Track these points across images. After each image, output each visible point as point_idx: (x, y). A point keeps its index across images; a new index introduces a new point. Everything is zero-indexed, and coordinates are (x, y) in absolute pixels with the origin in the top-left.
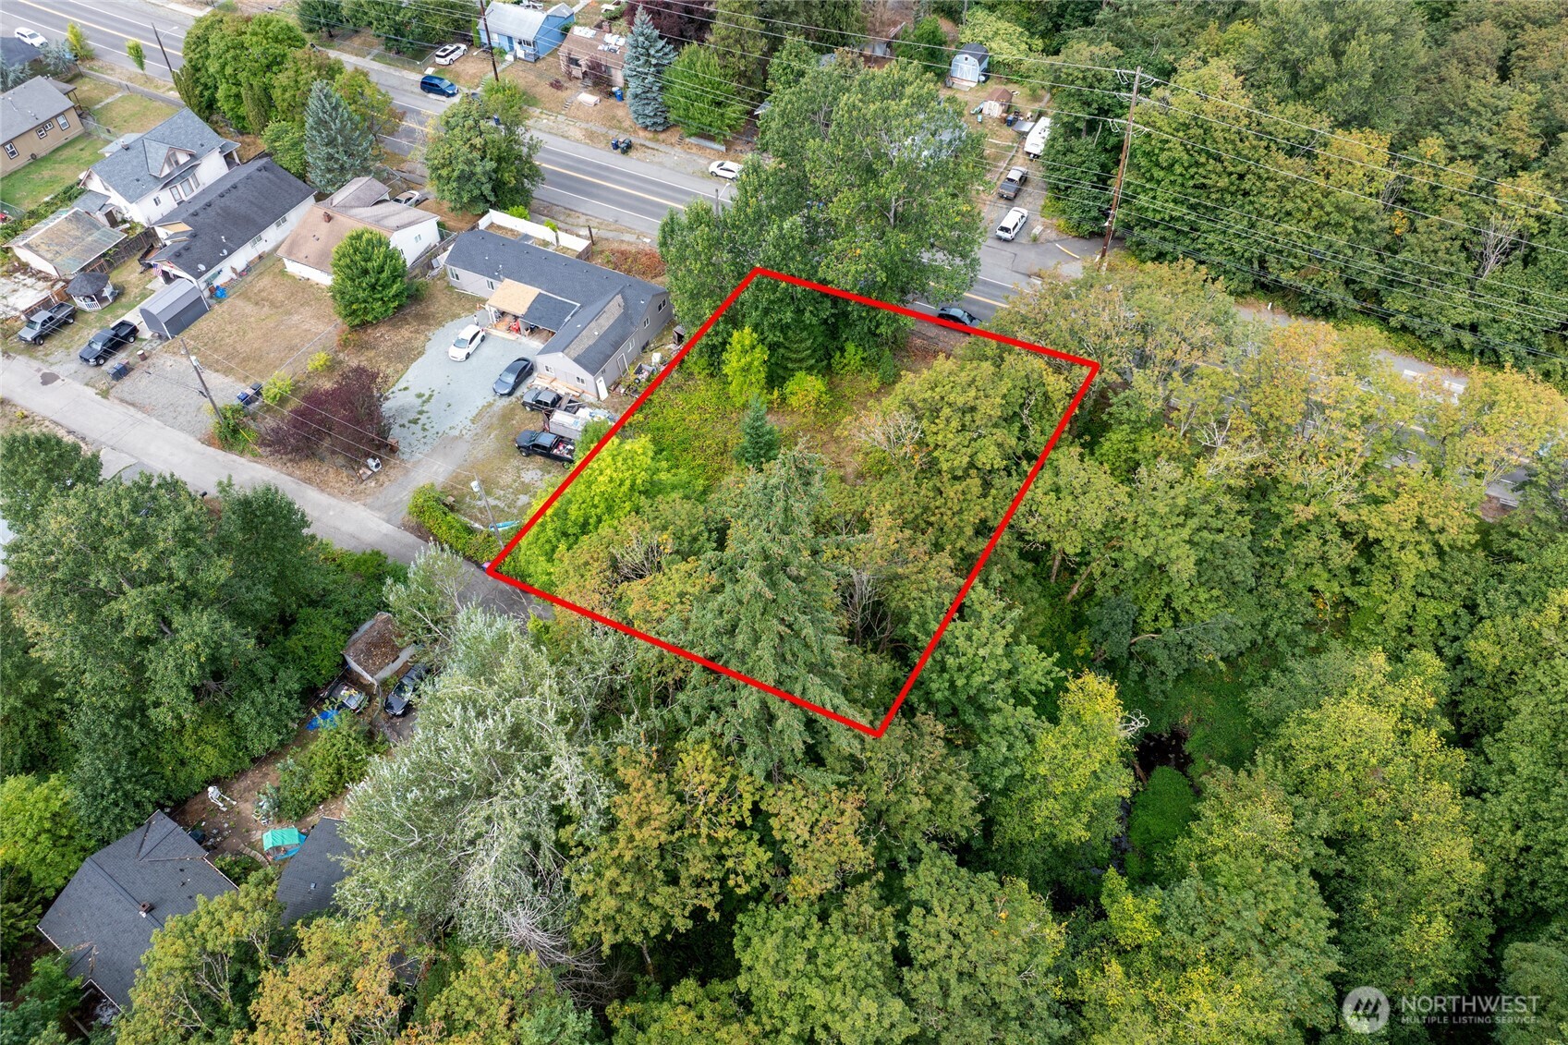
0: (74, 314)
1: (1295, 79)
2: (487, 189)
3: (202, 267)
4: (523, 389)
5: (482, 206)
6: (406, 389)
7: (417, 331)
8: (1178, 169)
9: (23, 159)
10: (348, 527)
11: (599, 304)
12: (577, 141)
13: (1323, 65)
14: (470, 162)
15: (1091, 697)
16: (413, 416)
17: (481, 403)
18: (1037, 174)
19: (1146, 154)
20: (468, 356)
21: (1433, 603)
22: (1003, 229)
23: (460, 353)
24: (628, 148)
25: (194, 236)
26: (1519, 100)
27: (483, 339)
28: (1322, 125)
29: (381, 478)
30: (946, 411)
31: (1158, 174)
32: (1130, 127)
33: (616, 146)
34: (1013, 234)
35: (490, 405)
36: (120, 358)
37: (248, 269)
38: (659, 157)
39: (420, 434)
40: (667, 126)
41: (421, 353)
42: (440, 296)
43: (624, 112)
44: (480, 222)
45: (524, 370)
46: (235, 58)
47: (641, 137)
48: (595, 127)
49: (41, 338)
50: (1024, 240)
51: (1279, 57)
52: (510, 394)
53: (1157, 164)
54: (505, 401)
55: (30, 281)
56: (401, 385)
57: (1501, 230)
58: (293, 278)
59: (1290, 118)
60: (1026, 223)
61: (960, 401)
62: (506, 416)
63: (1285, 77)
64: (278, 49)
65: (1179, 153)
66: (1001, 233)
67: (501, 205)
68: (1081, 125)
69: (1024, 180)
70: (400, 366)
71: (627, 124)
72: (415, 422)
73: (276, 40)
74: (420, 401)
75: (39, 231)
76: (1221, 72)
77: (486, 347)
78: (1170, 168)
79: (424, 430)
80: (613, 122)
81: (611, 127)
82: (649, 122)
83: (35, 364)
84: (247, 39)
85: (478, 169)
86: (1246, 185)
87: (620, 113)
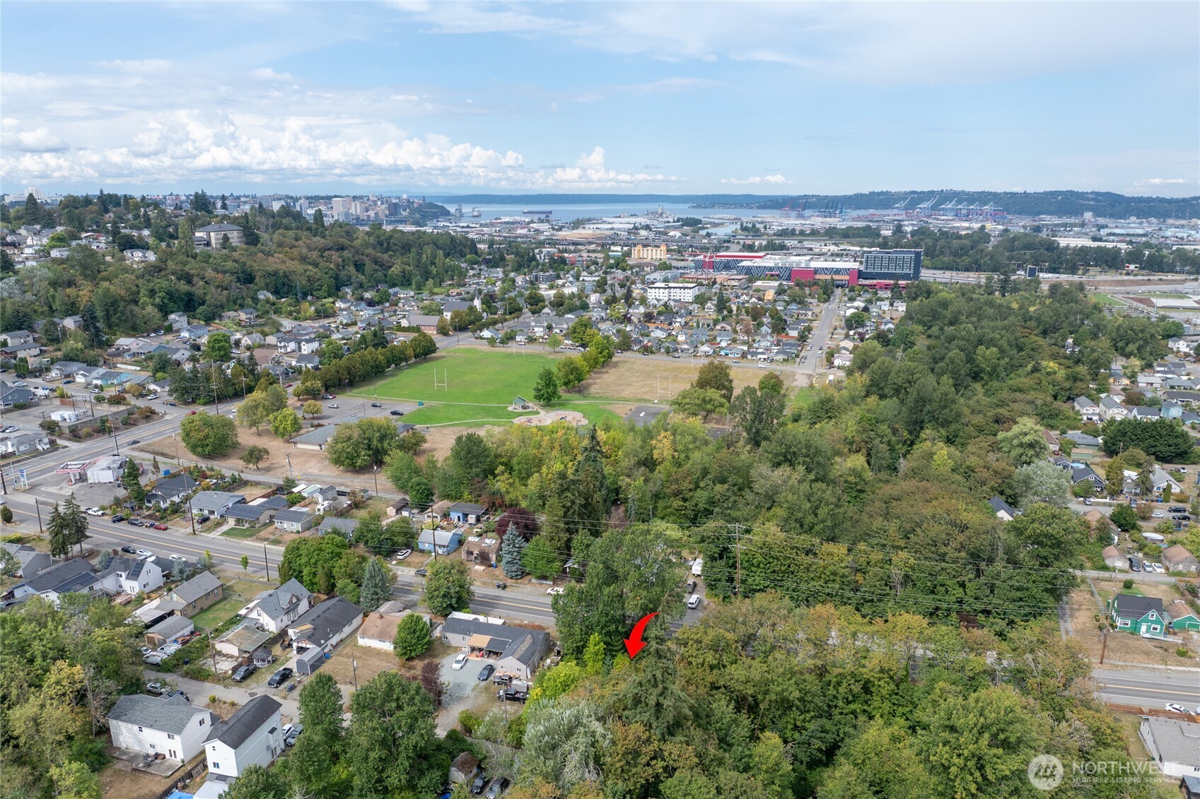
0: (256, 669)
1: (802, 526)
2: (454, 601)
3: (323, 642)
4: (491, 678)
5: (450, 610)
8: (762, 565)
9: (197, 610)
11: (521, 639)
12: (478, 586)
13: (810, 519)
14: (448, 588)
15: (769, 739)
17: (474, 683)
18: (700, 582)
19: (747, 561)
20: (462, 667)
21: (900, 708)
23: (458, 666)
24: (505, 587)
25: (315, 629)
26: (892, 527)
27: (467, 660)
28: (817, 541)
30: (690, 642)
31: (753, 569)
32: (739, 548)
33: (499, 587)
34: (695, 605)
35: (478, 684)
36: (286, 684)
37: (337, 645)
38: (520, 590)
39: (449, 698)
40: (523, 574)
42: (441, 646)
43: (500, 572)
44: (448, 617)
45: (491, 669)
46: (318, 555)
47: (509, 582)
48: (487, 579)
49: (244, 678)
50: (701, 606)
51: (793, 518)
52: (486, 679)
53: (753, 565)
54: (484, 683)
55: (224, 659)
57: (896, 573)
58: (362, 647)
59: (803, 540)
60: (700, 601)
61: (695, 637)
62: (487, 689)
63: (798, 525)
64: (338, 550)
65: (760, 558)
67: (458, 609)
68: (716, 555)
69: (695, 585)
71: (501, 577)
72: (445, 693)
73: (337, 546)
75: (230, 634)
76: (772, 528)
77: (468, 664)
78: (758, 566)
80: (494, 577)
81: (494, 579)
82: (514, 574)
83: (244, 690)
84: (324, 546)
85: (452, 591)
86: (791, 569)
87: (497, 573)
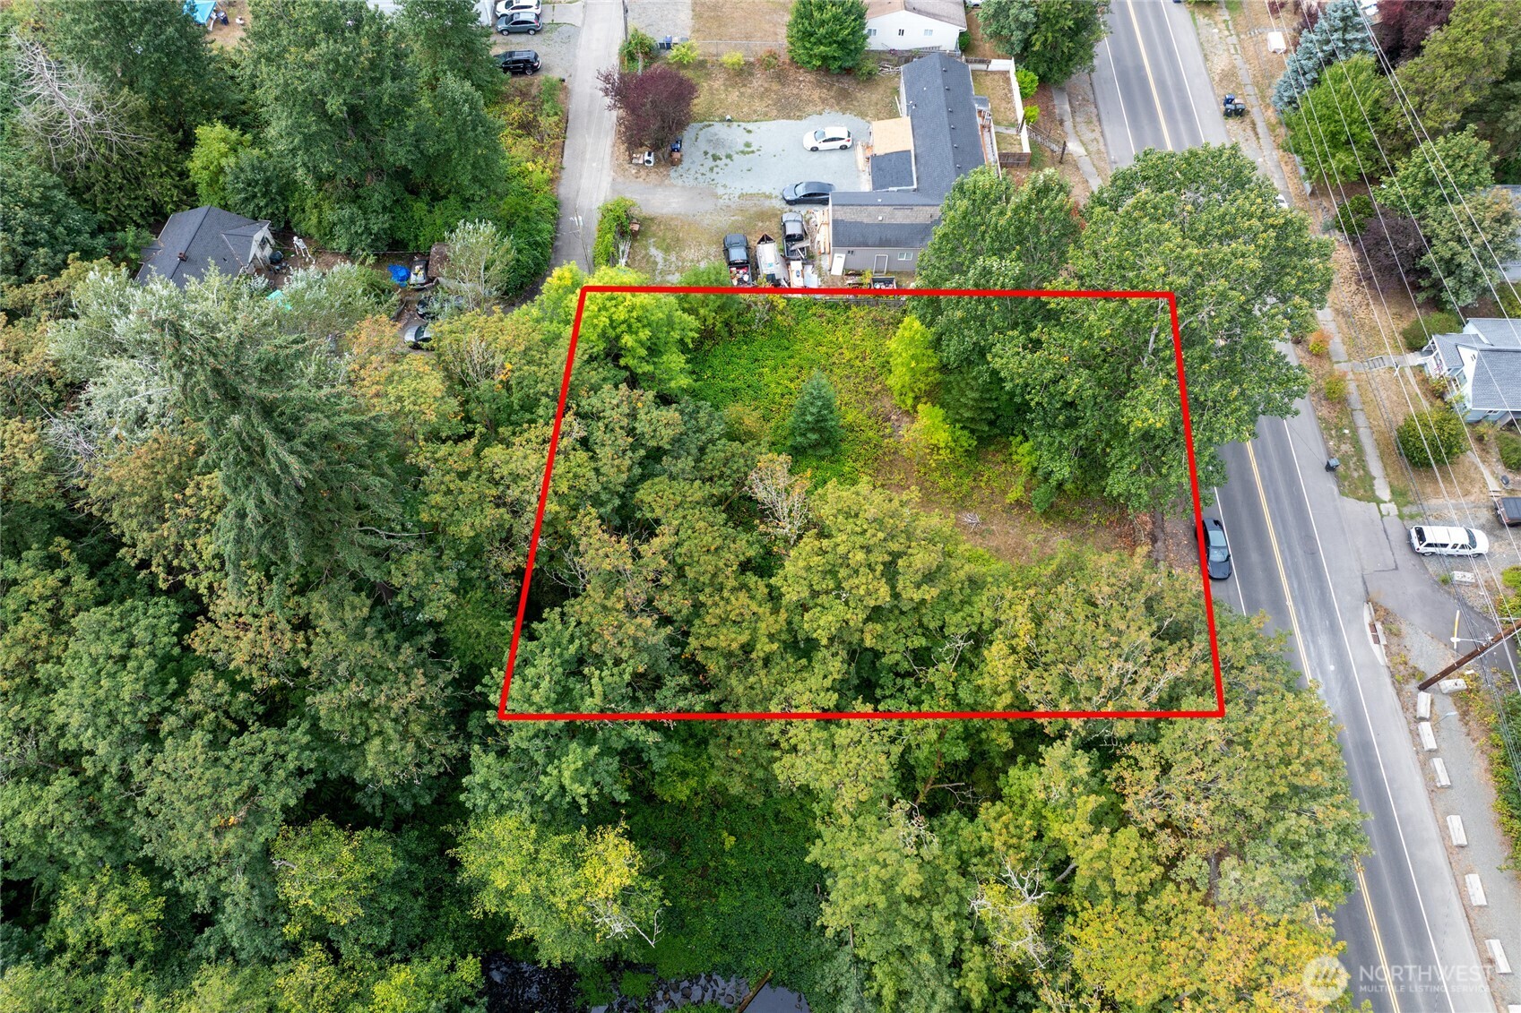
4: (794, 208)
5: (1013, 50)
6: (749, 132)
7: (823, 101)
10: (585, 183)
11: (923, 200)
12: (1209, 71)
16: (721, 153)
17: (767, 189)
20: (815, 149)
22: (1420, 533)
23: (810, 141)
27: (844, 148)
29: (643, 173)
34: (1422, 549)
35: (769, 197)
38: (1248, 145)
39: (705, 169)
41: (800, 118)
42: (881, 90)
44: (994, 61)
45: (817, 197)
47: (1265, 116)
48: (1245, 74)
50: (1433, 567)
52: (790, 203)
54: (777, 204)
56: (750, 126)
62: (760, 215)
66: (1414, 534)
67: (1026, 64)
70: (775, 113)
71: (1270, 92)
72: (715, 158)
74: (742, 148)
77: (837, 156)
79: (711, 169)
80: (1265, 81)
81: (1256, 84)
